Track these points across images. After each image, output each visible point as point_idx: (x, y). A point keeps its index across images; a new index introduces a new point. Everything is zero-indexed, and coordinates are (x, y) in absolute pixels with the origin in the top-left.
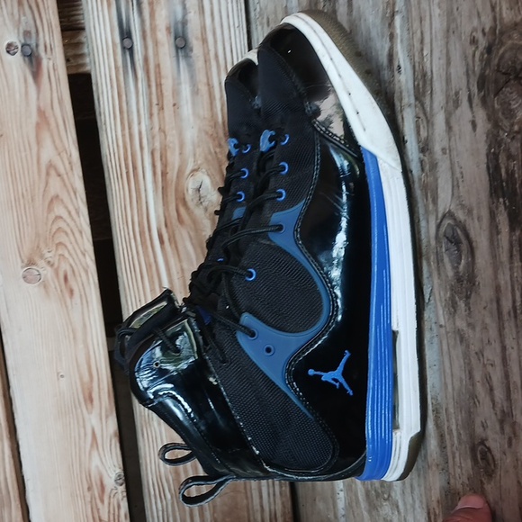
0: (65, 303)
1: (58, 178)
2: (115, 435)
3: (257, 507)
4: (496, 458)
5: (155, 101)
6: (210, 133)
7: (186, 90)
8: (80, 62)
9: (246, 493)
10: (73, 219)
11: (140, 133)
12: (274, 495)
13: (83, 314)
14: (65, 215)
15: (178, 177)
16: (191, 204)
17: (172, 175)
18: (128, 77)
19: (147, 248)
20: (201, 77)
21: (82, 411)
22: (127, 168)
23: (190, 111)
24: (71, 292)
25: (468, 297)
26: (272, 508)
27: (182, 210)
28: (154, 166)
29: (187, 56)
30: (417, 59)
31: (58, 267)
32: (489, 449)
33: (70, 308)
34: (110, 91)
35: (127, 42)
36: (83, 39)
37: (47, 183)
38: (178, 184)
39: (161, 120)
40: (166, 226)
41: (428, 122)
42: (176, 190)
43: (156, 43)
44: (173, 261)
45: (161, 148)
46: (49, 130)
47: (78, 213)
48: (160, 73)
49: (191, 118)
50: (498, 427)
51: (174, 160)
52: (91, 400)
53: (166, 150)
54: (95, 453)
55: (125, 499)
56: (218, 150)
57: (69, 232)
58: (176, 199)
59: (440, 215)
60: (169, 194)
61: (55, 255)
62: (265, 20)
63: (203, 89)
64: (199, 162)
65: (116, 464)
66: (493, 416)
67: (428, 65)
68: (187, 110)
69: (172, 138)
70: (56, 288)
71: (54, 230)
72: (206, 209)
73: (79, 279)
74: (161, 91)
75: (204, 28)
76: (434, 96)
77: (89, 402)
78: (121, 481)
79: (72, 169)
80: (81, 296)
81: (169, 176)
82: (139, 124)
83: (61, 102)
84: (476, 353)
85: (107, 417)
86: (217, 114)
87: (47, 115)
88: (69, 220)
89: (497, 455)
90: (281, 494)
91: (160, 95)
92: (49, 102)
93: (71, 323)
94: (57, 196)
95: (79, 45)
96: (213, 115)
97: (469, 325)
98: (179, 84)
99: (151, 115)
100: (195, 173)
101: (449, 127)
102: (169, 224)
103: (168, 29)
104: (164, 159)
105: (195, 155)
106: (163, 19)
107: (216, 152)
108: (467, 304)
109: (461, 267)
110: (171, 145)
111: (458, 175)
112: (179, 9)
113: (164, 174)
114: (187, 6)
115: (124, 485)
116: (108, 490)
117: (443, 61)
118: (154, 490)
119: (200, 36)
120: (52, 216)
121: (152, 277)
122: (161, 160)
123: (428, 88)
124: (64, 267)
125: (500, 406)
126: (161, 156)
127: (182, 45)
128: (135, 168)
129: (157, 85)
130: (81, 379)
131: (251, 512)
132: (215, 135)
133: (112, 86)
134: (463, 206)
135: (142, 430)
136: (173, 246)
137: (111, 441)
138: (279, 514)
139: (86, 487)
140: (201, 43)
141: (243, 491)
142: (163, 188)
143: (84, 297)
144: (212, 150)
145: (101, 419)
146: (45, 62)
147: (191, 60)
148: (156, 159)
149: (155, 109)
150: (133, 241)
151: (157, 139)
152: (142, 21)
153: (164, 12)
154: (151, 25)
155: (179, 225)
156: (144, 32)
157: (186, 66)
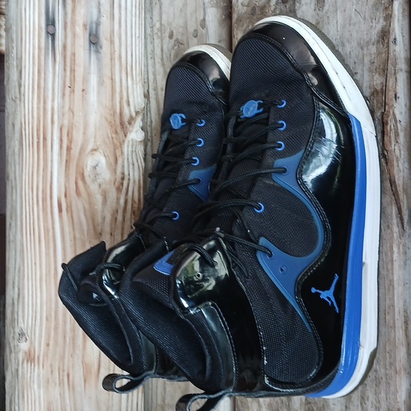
5: (68, 84)
6: (109, 120)
7: (94, 80)
11: (53, 109)
15: (80, 153)
16: (88, 180)
17: (75, 151)
18: (48, 58)
19: (47, 214)
20: (107, 72)
22: (38, 138)
23: (95, 98)
27: (80, 183)
28: (61, 140)
29: (97, 52)
34: (31, 67)
35: (51, 28)
38: (79, 160)
39: (72, 101)
40: (66, 197)
42: (78, 165)
43: (74, 35)
45: (69, 126)
48: (74, 61)
49: (96, 104)
51: (78, 137)
53: (72, 128)
56: (114, 136)
58: (77, 173)
60: (71, 167)
63: (108, 82)
64: (98, 143)
68: (93, 97)
69: (78, 119)
72: (100, 185)
74: (74, 76)
75: (112, 32)
81: (72, 151)
82: (53, 101)
86: (116, 105)
91: (73, 79)
96: (113, 106)
98: (89, 73)
99: (64, 95)
100: (94, 152)
102: (68, 195)
103: (85, 26)
104: (70, 136)
105: (95, 136)
106: (81, 16)
107: (112, 138)
110: (77, 125)
112: (95, 12)
113: (69, 149)
114: (102, 11)
119: (109, 38)
121: (49, 242)
122: (68, 136)
126: (68, 133)
127: (94, 41)
128: (45, 139)
129: (71, 70)
132: (113, 122)
133: (34, 63)
136: (70, 214)
140: (109, 44)
142: (66, 161)
144: (110, 135)
147: (100, 56)
148: (63, 134)
149: (68, 90)
150: (35, 206)
151: (67, 116)
152: (65, 14)
153: (83, 11)
154: (72, 18)
155: (77, 197)
156: (65, 23)
157: (95, 59)
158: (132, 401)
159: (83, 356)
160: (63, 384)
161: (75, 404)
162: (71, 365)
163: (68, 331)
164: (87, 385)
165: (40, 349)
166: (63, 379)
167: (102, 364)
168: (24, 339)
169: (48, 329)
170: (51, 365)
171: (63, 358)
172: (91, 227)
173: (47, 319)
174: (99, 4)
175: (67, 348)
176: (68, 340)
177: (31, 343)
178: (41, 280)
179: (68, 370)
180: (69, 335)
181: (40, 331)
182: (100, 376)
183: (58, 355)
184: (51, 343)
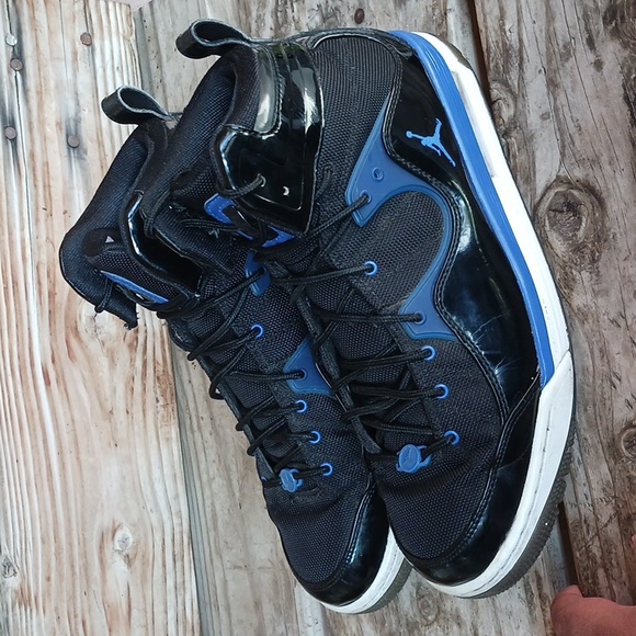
5: (42, 205)
7: (79, 197)
11: (23, 241)
15: (69, 300)
16: (84, 336)
17: (62, 297)
18: (10, 172)
19: (28, 388)
22: (6, 283)
27: (74, 342)
28: (39, 283)
29: (80, 158)
35: (10, 132)
38: (68, 308)
39: (50, 228)
40: (53, 361)
42: (67, 317)
43: (45, 138)
44: (60, 410)
45: (49, 262)
48: (48, 172)
53: (54, 266)
58: (67, 327)
59: (539, 191)
60: (57, 321)
67: (514, 37)
72: (103, 343)
74: (50, 194)
75: (100, 130)
81: (57, 298)
82: (22, 229)
84: (613, 321)
91: (49, 198)
98: (72, 188)
99: (37, 220)
101: (552, 84)
102: (56, 359)
103: (58, 124)
104: (52, 276)
106: (52, 112)
108: (594, 271)
109: (581, 233)
111: (572, 129)
112: (71, 104)
113: (52, 295)
114: (81, 103)
119: (95, 137)
121: (35, 429)
122: (48, 276)
123: (515, 60)
126: (49, 273)
127: (74, 144)
128: (15, 283)
129: (44, 186)
134: (581, 162)
136: (62, 387)
140: (97, 145)
142: (50, 312)
147: (85, 163)
148: (42, 275)
149: (42, 214)
150: (10, 378)
151: (44, 249)
152: (29, 111)
153: (53, 105)
154: (39, 116)
155: (70, 362)
156: (30, 123)
157: (79, 170)
159: (104, 594)
162: (86, 608)
163: (77, 557)
165: (37, 586)
166: (76, 629)
168: (11, 572)
169: (46, 555)
170: (56, 609)
171: (73, 597)
172: (96, 403)
173: (43, 542)
174: (77, 94)
175: (78, 582)
176: (77, 570)
177: (23, 577)
178: (28, 485)
179: (83, 615)
180: (78, 564)
181: (36, 559)
182: (132, 621)
183: (65, 593)
184: (53, 576)
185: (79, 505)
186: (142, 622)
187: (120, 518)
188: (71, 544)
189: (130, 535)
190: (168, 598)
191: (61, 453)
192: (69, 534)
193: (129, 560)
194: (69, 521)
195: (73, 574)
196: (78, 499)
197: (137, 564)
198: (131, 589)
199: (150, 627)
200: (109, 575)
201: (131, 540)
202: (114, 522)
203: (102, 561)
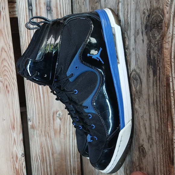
0: (6, 95)
1: (5, 53)
2: (22, 140)
3: (69, 165)
4: (146, 151)
8: (14, 13)
9: (66, 160)
10: (10, 67)
12: (75, 161)
13: (12, 99)
14: (7, 65)
21: (11, 132)
24: (8, 91)
25: (139, 98)
26: (74, 165)
30: (126, 18)
31: (4, 83)
32: (144, 148)
33: (8, 97)
35: (30, 7)
36: (16, 6)
37: (1, 54)
41: (129, 39)
43: (40, 8)
46: (3, 36)
47: (12, 65)
50: (147, 141)
52: (14, 128)
54: (15, 146)
55: (25, 162)
57: (8, 71)
59: (131, 70)
61: (3, 79)
62: (77, 2)
65: (22, 150)
66: (146, 137)
67: (129, 20)
70: (3, 90)
71: (3, 70)
73: (11, 87)
75: (57, 4)
76: (131, 31)
77: (13, 129)
78: (23, 156)
79: (10, 50)
80: (12, 93)
83: (7, 27)
84: (141, 117)
85: (19, 134)
87: (2, 31)
88: (8, 67)
89: (147, 150)
90: (77, 161)
92: (3, 26)
93: (8, 102)
94: (5, 59)
95: (14, 7)
97: (139, 107)
101: (135, 41)
108: (139, 100)
109: (137, 88)
111: (138, 58)
115: (24, 157)
116: (19, 159)
117: (134, 19)
118: (34, 159)
120: (3, 66)
121: (36, 88)
123: (129, 28)
124: (6, 83)
125: (148, 134)
127: (49, 9)
130: (11, 121)
131: (67, 167)
134: (139, 68)
135: (31, 139)
137: (20, 142)
138: (76, 168)
139: (11, 157)
140: (56, 9)
141: (64, 160)
143: (13, 94)
145: (17, 134)
146: (2, 13)
147: (52, 14)
152: (36, 1)
154: (39, 2)
156: (36, 4)
157: (50, 17)
158: (74, 142)
160: (46, 136)
161: (51, 143)
163: (47, 118)
164: (56, 136)
165: (36, 124)
166: (46, 134)
167: (61, 129)
168: (30, 121)
169: (39, 117)
170: (41, 130)
171: (45, 127)
173: (38, 114)
175: (47, 124)
176: (47, 121)
177: (33, 122)
178: (34, 101)
179: (48, 131)
180: (47, 119)
181: (36, 118)
182: (61, 133)
183: (43, 126)
184: (40, 122)
185: (48, 106)
186: (63, 133)
187: (58, 109)
188: (45, 115)
189: (61, 113)
190: (71, 128)
191: (43, 93)
192: (45, 113)
193: (60, 119)
194: (45, 109)
195: (46, 122)
196: (48, 104)
197: (63, 120)
198: (61, 126)
199: (65, 135)
200: (55, 122)
201: (61, 115)
202: (57, 110)
203: (53, 119)
